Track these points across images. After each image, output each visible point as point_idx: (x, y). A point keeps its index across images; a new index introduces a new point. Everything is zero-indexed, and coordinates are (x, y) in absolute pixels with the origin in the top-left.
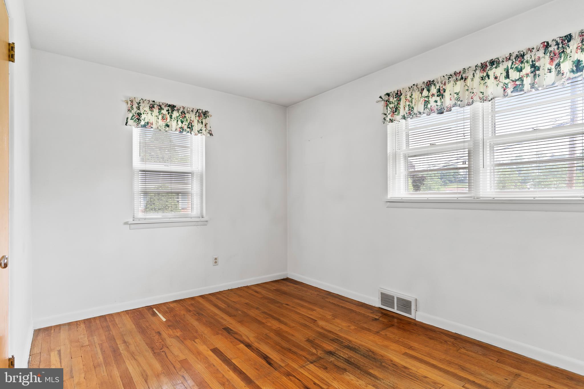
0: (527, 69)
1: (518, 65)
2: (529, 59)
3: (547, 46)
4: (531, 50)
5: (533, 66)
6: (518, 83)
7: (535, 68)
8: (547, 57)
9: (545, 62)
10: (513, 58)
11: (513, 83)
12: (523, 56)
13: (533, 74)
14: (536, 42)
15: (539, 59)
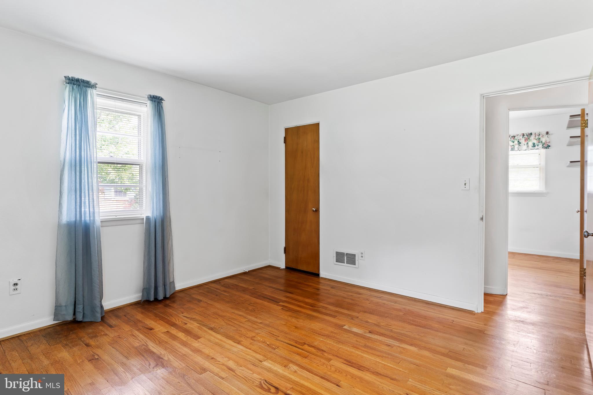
0: (516, 142)
1: (512, 140)
2: (517, 138)
3: (523, 135)
4: (518, 135)
5: (518, 142)
6: (513, 147)
7: (519, 143)
8: (524, 139)
9: (523, 141)
10: (510, 137)
11: (511, 147)
12: (514, 137)
13: (518, 145)
14: (520, 132)
15: (521, 139)
